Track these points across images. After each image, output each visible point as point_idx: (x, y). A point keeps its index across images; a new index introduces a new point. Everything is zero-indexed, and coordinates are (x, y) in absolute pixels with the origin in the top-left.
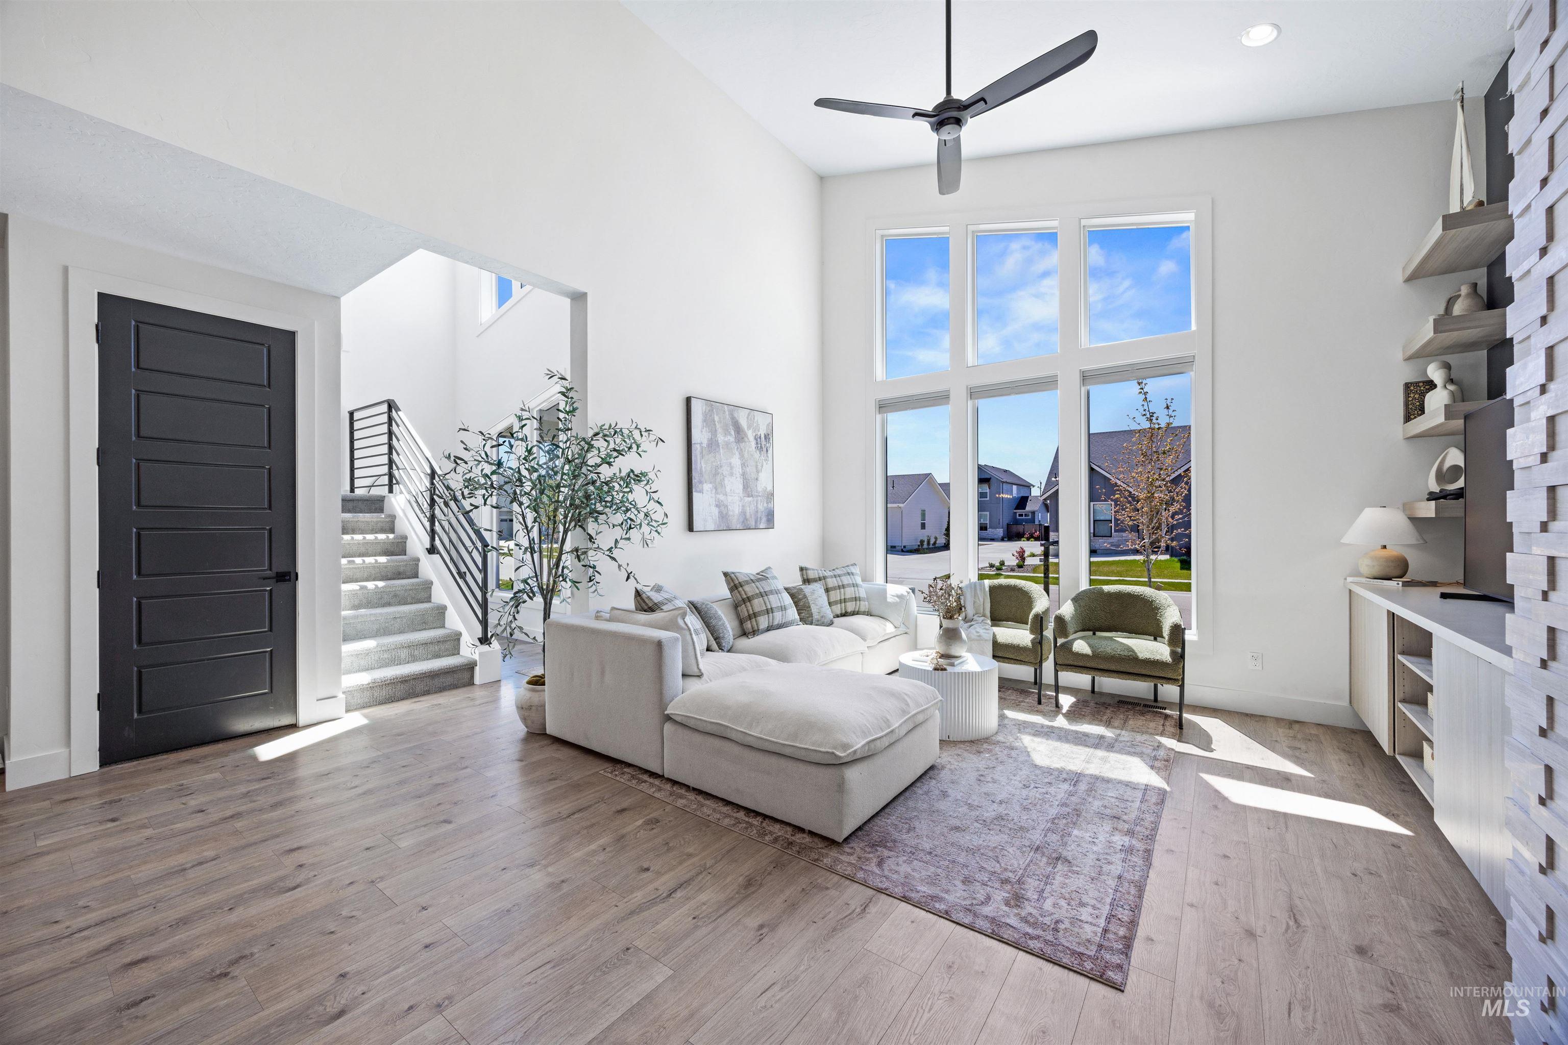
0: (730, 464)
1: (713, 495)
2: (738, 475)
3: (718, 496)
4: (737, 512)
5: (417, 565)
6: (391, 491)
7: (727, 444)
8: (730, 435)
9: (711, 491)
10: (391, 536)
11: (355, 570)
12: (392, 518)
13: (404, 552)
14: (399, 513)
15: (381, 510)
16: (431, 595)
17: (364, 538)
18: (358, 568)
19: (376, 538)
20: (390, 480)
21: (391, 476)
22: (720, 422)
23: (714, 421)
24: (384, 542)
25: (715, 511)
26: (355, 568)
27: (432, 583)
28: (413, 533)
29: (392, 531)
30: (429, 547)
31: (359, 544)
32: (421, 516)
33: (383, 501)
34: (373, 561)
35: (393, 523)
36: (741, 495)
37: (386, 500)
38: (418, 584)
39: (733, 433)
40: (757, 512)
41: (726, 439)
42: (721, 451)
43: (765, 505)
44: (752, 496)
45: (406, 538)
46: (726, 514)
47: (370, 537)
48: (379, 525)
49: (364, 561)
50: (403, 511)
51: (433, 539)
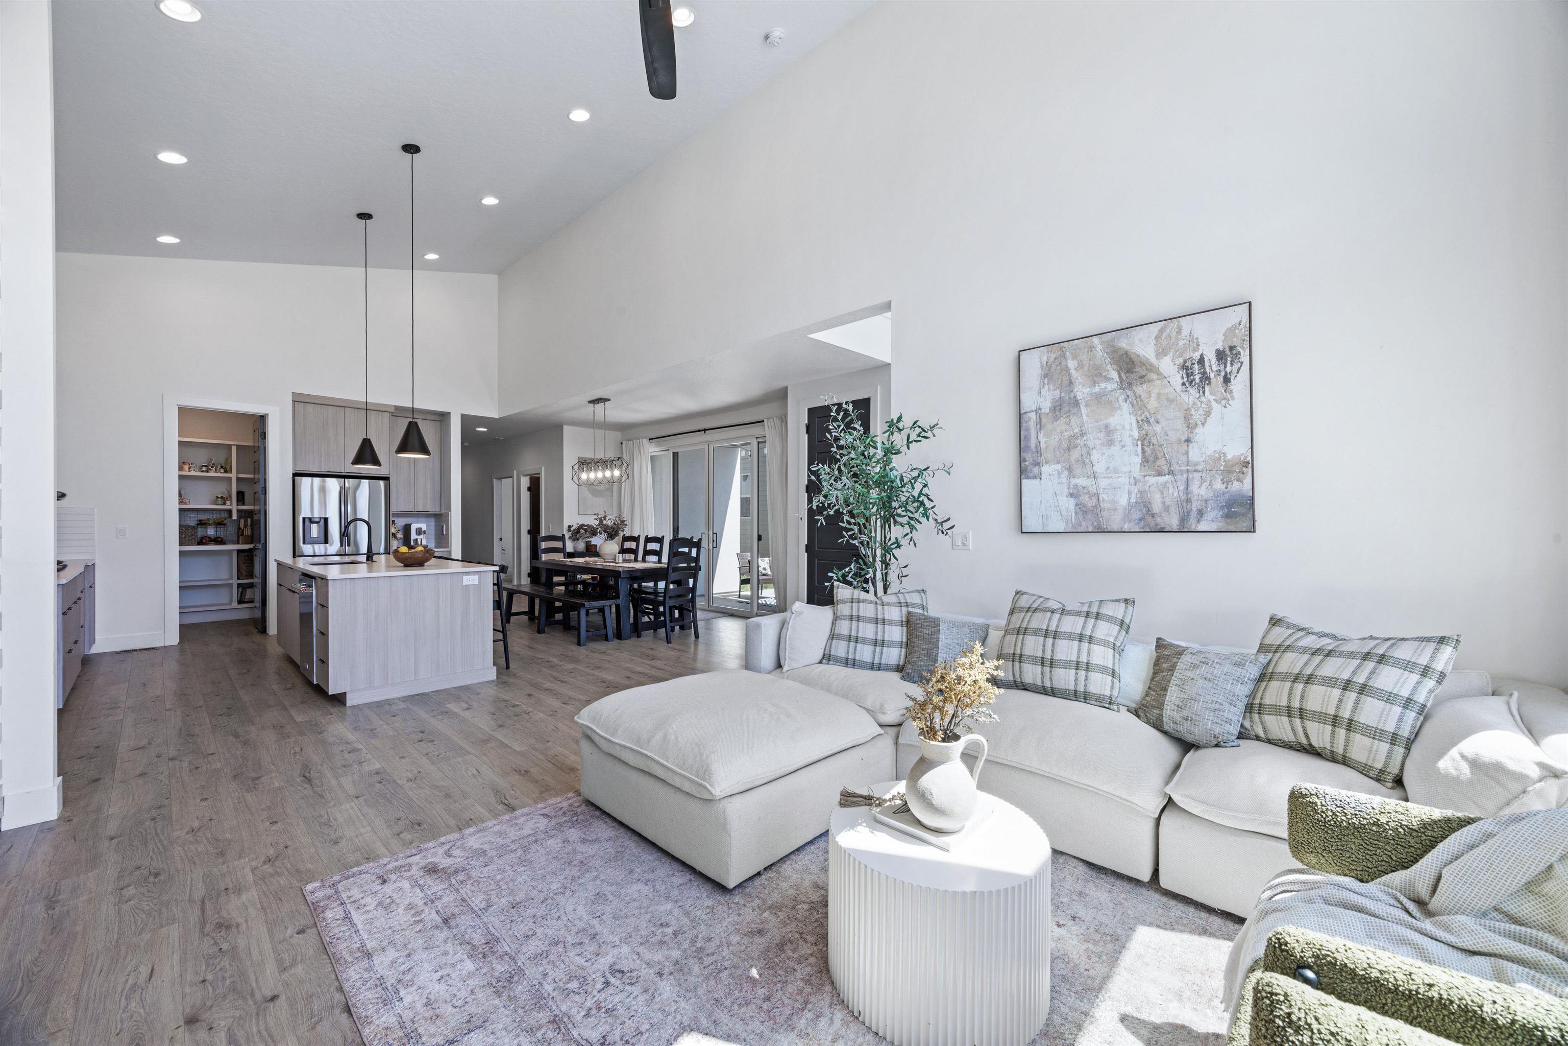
0: (1106, 427)
1: (1064, 480)
2: (1128, 441)
3: (1074, 481)
4: (1123, 500)
7: (1099, 398)
8: (1108, 379)
9: (1059, 474)
22: (1080, 366)
23: (1067, 370)
25: (1071, 503)
36: (1137, 471)
39: (1114, 375)
40: (1188, 501)
41: (1097, 389)
42: (1084, 410)
43: (1219, 486)
44: (1171, 472)
46: (1095, 507)
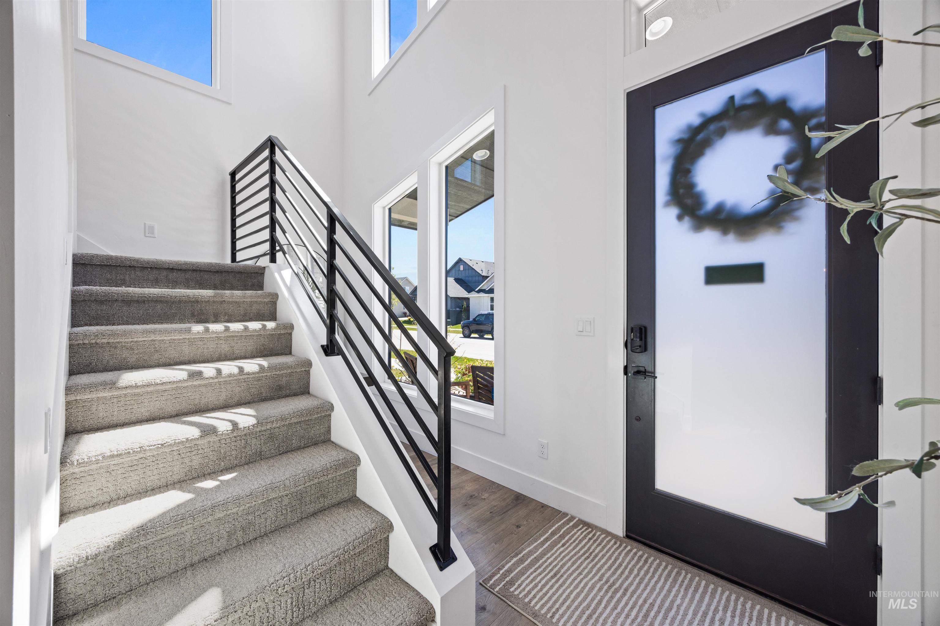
5: (308, 373)
6: (273, 260)
10: (271, 325)
11: (203, 389)
12: (274, 298)
13: (287, 350)
14: (284, 292)
15: (260, 286)
16: (329, 427)
17: (227, 329)
18: (210, 384)
19: (246, 328)
20: (273, 247)
21: (273, 241)
24: (258, 335)
26: (205, 386)
27: (332, 408)
28: (301, 321)
29: (273, 317)
30: (325, 343)
31: (219, 338)
32: (316, 295)
33: (263, 274)
34: (236, 371)
35: (274, 303)
37: (267, 273)
38: (309, 412)
45: (292, 327)
47: (236, 327)
48: (255, 307)
49: (219, 371)
50: (289, 290)
51: (331, 331)
